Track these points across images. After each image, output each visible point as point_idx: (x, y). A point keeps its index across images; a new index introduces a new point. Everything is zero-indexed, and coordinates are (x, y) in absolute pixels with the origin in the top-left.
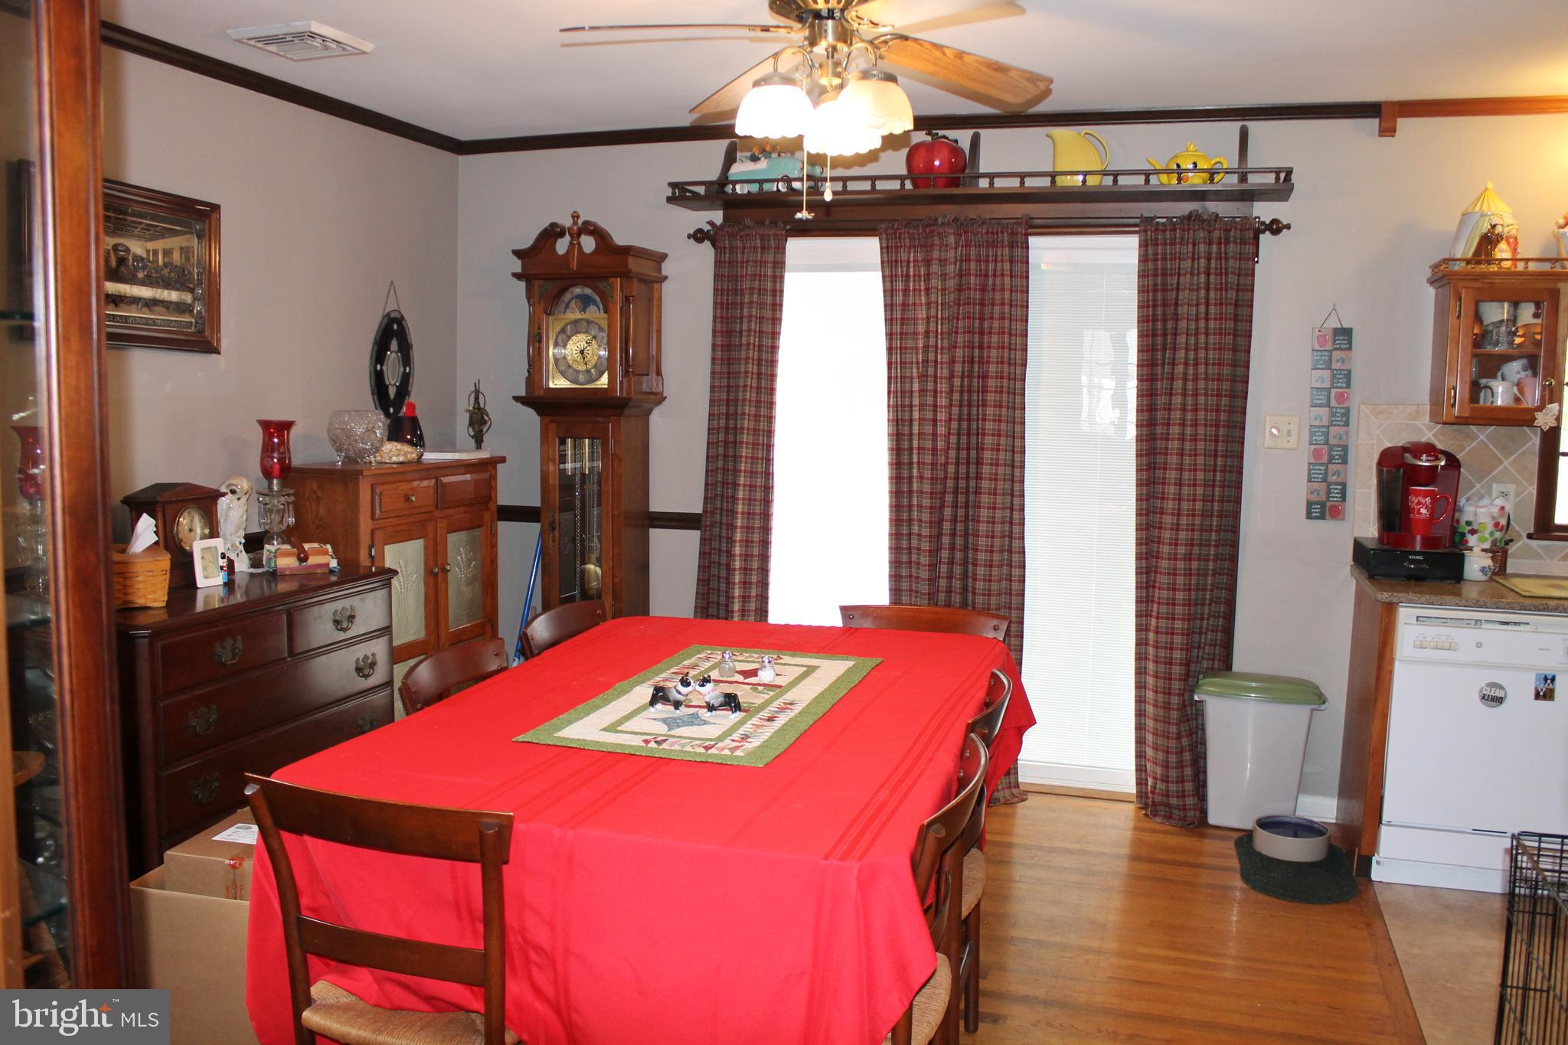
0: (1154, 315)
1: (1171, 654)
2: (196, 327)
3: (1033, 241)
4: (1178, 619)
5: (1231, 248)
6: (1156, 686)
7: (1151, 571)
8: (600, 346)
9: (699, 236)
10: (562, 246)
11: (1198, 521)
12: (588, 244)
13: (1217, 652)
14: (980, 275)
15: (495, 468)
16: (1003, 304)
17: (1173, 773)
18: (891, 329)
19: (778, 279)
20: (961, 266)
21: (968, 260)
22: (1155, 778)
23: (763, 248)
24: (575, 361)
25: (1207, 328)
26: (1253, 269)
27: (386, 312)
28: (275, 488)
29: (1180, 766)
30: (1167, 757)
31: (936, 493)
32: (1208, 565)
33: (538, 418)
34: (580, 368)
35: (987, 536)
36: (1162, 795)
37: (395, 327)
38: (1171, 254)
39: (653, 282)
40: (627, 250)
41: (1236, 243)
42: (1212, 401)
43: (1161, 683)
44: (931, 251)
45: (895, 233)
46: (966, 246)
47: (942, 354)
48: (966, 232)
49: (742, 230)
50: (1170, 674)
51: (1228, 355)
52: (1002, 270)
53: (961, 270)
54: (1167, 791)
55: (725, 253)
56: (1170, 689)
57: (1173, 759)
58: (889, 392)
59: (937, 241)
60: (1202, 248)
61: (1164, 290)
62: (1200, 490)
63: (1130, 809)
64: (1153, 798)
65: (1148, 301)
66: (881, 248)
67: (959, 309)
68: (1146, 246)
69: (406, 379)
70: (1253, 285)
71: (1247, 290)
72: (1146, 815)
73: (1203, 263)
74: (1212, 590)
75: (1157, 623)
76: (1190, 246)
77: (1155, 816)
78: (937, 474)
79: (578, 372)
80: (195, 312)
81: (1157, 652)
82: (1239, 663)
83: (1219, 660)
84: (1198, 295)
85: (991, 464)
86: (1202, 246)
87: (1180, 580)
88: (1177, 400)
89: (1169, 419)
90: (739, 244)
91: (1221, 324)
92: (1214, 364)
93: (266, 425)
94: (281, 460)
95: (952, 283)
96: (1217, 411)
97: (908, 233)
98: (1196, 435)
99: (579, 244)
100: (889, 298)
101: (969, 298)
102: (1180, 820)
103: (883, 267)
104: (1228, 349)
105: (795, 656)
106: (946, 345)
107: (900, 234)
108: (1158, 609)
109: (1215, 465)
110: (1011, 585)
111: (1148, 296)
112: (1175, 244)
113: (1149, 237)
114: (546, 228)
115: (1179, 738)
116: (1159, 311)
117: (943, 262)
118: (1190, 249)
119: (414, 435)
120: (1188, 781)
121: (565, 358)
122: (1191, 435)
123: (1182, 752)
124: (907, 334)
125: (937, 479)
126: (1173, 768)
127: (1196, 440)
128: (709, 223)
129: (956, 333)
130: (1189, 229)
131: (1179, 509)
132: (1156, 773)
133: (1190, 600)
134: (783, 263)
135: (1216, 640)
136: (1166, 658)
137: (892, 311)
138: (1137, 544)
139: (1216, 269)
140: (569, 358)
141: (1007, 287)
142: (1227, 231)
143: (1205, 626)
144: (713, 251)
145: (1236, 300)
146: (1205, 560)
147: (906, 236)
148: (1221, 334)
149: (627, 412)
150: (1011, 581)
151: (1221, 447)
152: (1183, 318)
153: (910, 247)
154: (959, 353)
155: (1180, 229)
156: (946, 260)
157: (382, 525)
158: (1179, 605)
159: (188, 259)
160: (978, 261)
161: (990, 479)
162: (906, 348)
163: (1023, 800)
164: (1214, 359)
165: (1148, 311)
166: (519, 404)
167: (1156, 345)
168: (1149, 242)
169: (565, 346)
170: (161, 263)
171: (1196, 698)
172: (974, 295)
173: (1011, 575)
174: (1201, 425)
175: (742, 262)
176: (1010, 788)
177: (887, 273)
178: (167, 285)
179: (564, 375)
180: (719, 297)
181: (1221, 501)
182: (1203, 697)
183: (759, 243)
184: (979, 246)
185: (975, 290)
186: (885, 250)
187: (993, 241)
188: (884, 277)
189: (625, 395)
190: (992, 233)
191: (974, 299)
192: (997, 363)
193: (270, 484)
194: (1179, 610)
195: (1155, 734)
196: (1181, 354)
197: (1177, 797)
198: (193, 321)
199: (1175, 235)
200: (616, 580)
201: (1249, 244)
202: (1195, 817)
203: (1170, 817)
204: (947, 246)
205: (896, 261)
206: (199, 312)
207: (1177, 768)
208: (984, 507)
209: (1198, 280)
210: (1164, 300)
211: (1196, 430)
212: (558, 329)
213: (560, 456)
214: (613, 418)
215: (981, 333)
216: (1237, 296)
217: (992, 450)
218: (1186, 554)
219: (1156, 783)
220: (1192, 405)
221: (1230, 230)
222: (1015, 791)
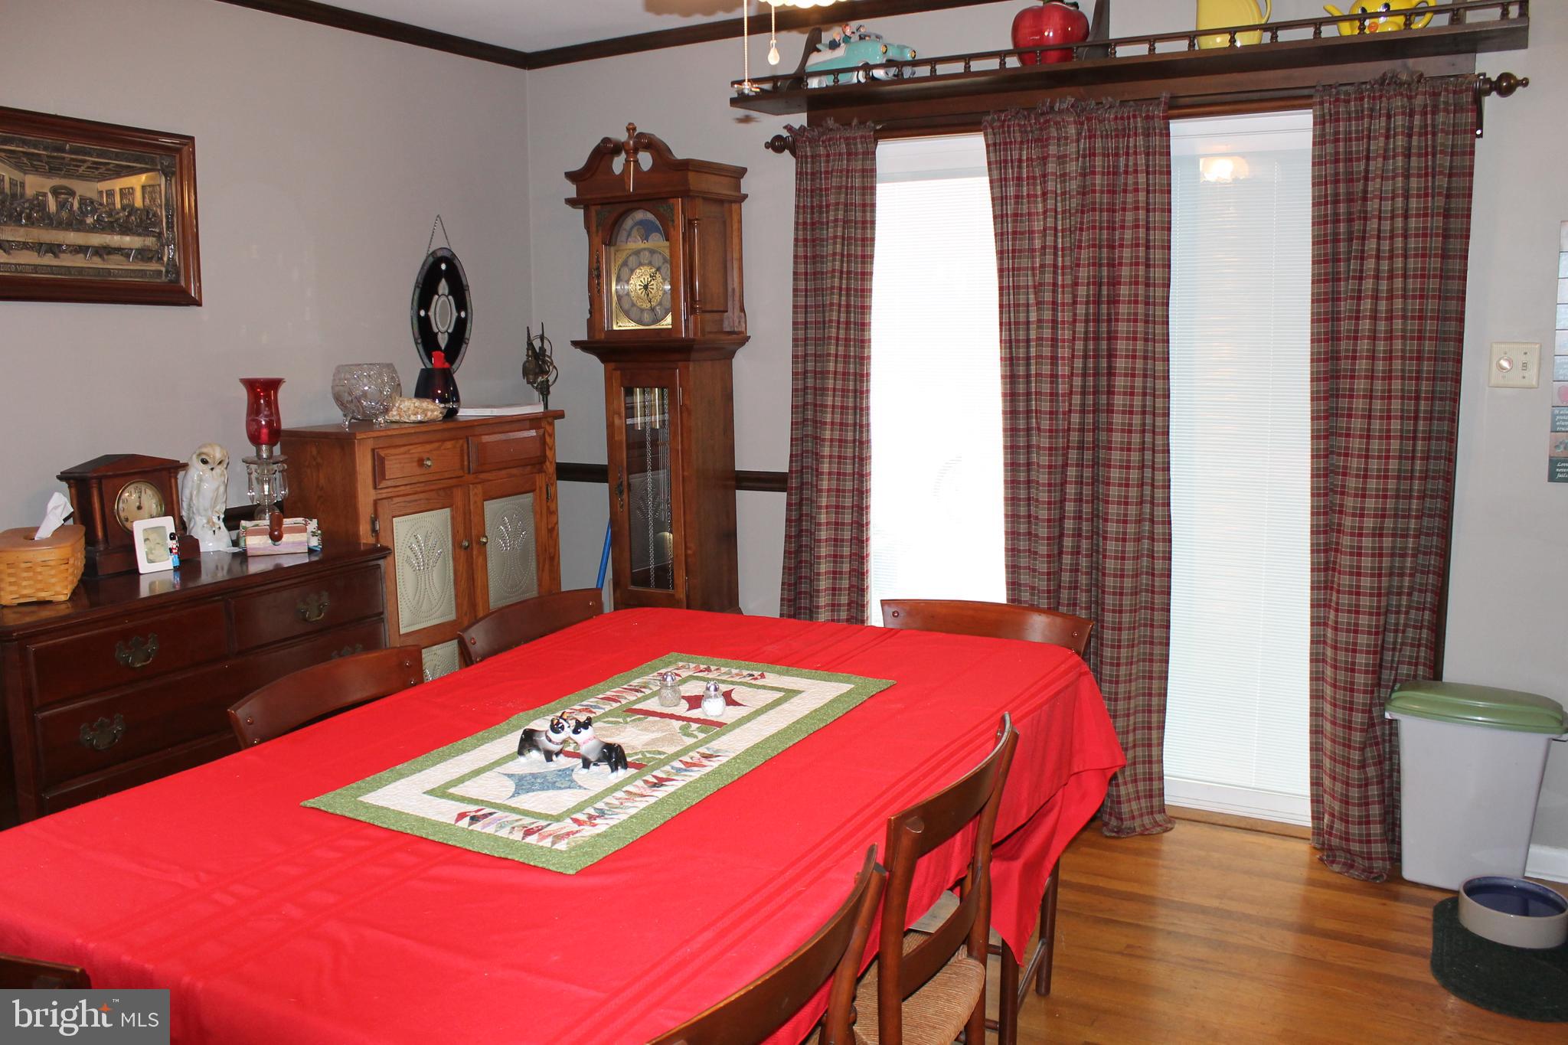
0: (1336, 214)
1: (1354, 657)
2: (167, 276)
3: (1177, 127)
4: (1364, 613)
5: (1441, 117)
6: (1335, 698)
7: (1331, 549)
8: (664, 279)
9: (777, 145)
10: (618, 164)
11: (1392, 484)
12: (646, 160)
13: (1422, 654)
14: (1109, 173)
15: (552, 424)
16: (1137, 208)
17: (1355, 812)
18: (1002, 246)
19: (869, 190)
20: (1084, 163)
21: (1093, 155)
22: (1332, 815)
23: (849, 154)
24: (639, 297)
25: (1406, 229)
26: (1473, 146)
27: (431, 251)
28: (265, 456)
29: (1365, 803)
30: (1347, 790)
31: (1056, 449)
32: (1407, 542)
33: (602, 366)
34: (644, 306)
35: (1119, 503)
36: (1341, 838)
37: (443, 266)
38: (1357, 132)
39: (731, 202)
40: (687, 165)
41: (1447, 111)
42: (1413, 325)
43: (1340, 695)
44: (1047, 146)
45: (1003, 126)
46: (1090, 138)
47: (1063, 274)
48: (1089, 119)
49: (823, 134)
50: (1352, 683)
51: (1435, 263)
52: (1136, 165)
53: (1084, 168)
54: (1347, 833)
55: (806, 163)
56: (1352, 703)
57: (1354, 793)
58: (1001, 324)
59: (1054, 133)
60: (1399, 120)
61: (1350, 181)
62: (1395, 444)
63: (1303, 850)
64: (1329, 840)
65: (1326, 196)
66: (988, 146)
67: (1082, 218)
68: (1323, 123)
69: (461, 326)
70: (1472, 167)
71: (1464, 175)
72: (1321, 859)
73: (1400, 141)
74: (1412, 575)
75: (1337, 616)
76: (1383, 119)
77: (1333, 862)
78: (1057, 425)
79: (642, 310)
80: (165, 259)
81: (1336, 654)
82: (1453, 670)
83: (1425, 665)
84: (1394, 184)
85: (1124, 412)
86: (1399, 118)
87: (1367, 562)
88: (1365, 325)
89: (1355, 351)
90: (822, 151)
91: (1425, 222)
92: (1415, 276)
93: (252, 385)
94: (269, 424)
95: (1073, 185)
96: (1420, 338)
97: (1019, 125)
98: (1390, 371)
99: (636, 162)
100: (998, 208)
101: (1094, 203)
102: (1364, 871)
103: (990, 170)
104: (1436, 256)
105: (787, 674)
106: (1068, 263)
107: (1009, 127)
108: (1338, 598)
109: (1417, 411)
110: (1153, 564)
111: (1326, 189)
112: (1363, 118)
113: (1326, 111)
114: (598, 146)
115: (1363, 766)
116: (1342, 208)
117: (1062, 159)
118: (1383, 124)
119: (446, 389)
120: (1375, 822)
121: (628, 294)
122: (1384, 371)
123: (1366, 785)
124: (1020, 251)
125: (1057, 431)
126: (1354, 805)
127: (1390, 378)
128: (785, 127)
129: (1080, 247)
130: (1381, 97)
131: (1366, 470)
132: (1334, 809)
133: (1379, 588)
134: (873, 170)
135: (1420, 639)
136: (1346, 662)
137: (1002, 223)
138: (1313, 514)
139: (1419, 147)
140: (633, 294)
141: (1142, 186)
142: (1435, 95)
143: (1402, 622)
144: (794, 160)
145: (1448, 189)
146: (1402, 536)
147: (1017, 128)
148: (1425, 235)
149: (694, 355)
150: (1153, 558)
151: (1425, 386)
152: (1373, 217)
153: (1022, 143)
154: (1083, 273)
155: (1369, 96)
156: (1065, 156)
157: (390, 495)
158: (1365, 594)
159: (153, 200)
160: (1105, 155)
161: (1123, 431)
162: (1019, 269)
163: (1167, 830)
164: (1415, 269)
165: (1326, 209)
166: (579, 350)
167: (1339, 253)
168: (1327, 117)
169: (627, 282)
170: (118, 206)
171: (1387, 716)
172: (1101, 198)
173: (1153, 551)
174: (1397, 358)
175: (827, 172)
176: (1152, 813)
177: (996, 176)
178: (125, 230)
179: (627, 314)
180: (801, 216)
181: (1426, 458)
182: (1396, 716)
183: (844, 148)
184: (1107, 136)
185: (1102, 192)
186: (991, 148)
187: (1124, 129)
188: (991, 182)
189: (691, 336)
190: (1122, 118)
191: (1101, 204)
192: (1130, 283)
193: (259, 451)
194: (1365, 601)
195: (1334, 759)
196: (1370, 264)
197: (1361, 842)
198: (164, 269)
199: (1362, 105)
200: (689, 552)
201: (1467, 111)
202: (1384, 868)
203: (1352, 866)
204: (1066, 138)
205: (1006, 161)
206: (171, 261)
207: (1360, 805)
208: (1115, 467)
209: (1394, 163)
210: (1349, 194)
211: (1391, 365)
212: (620, 262)
213: (627, 408)
214: (680, 364)
215: (1112, 247)
216: (1449, 182)
217: (1125, 394)
218: (1374, 528)
219: (1333, 822)
220: (1386, 332)
221: (1440, 94)
222: (1159, 817)
